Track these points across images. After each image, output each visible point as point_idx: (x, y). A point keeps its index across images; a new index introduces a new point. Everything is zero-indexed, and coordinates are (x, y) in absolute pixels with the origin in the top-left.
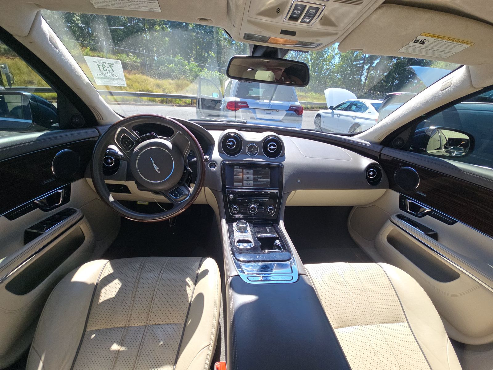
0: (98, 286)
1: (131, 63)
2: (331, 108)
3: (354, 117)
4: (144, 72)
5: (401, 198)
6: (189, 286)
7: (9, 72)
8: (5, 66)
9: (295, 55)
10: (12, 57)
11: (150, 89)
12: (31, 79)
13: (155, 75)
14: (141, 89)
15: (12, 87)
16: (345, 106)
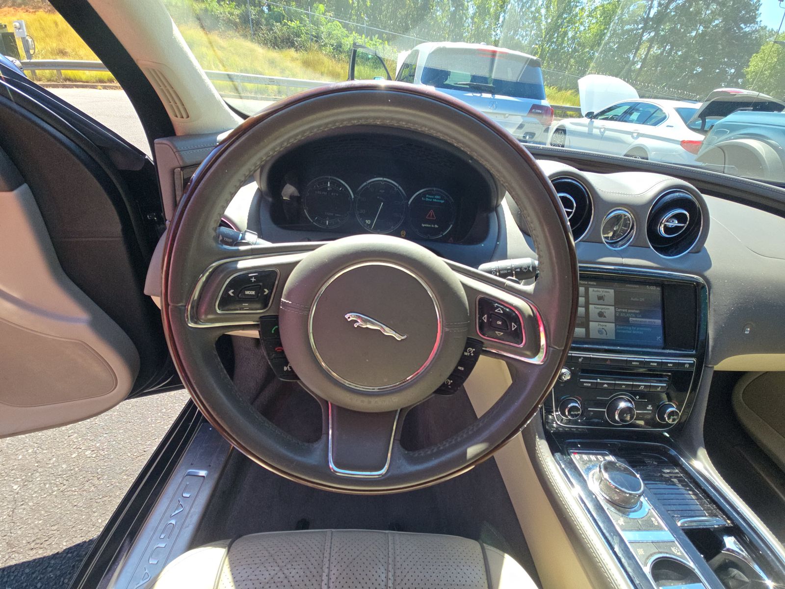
1: (223, 17)
2: (590, 115)
3: (635, 135)
4: (247, 36)
7: (26, 34)
8: (21, 25)
9: (517, 8)
10: (33, 9)
11: (259, 69)
12: (62, 47)
13: (267, 42)
14: (243, 68)
15: (32, 61)
16: (619, 112)
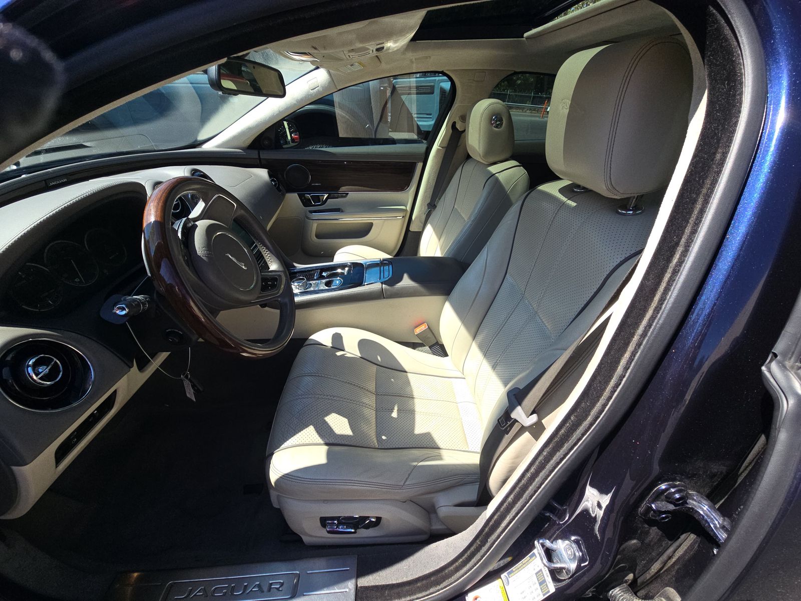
0: (331, 441)
5: (300, 196)
6: (346, 354)
